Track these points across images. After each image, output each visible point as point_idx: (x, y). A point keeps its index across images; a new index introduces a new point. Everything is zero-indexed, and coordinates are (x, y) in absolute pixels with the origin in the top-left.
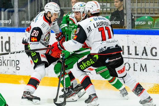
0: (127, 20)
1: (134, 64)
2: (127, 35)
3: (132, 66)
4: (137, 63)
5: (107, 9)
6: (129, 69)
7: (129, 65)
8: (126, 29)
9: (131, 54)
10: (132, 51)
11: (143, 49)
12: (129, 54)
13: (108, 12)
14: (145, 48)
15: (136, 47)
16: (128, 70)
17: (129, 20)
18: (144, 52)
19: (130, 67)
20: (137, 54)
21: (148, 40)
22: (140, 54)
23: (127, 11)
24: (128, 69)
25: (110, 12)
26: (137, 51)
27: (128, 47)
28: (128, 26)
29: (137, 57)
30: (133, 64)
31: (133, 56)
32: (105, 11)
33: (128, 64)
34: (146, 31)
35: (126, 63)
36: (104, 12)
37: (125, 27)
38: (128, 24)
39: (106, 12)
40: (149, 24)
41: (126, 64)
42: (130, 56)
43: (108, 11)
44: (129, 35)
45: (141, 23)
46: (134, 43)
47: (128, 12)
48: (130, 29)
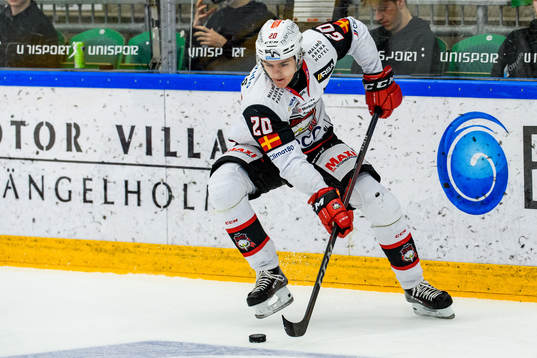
0: (160, 43)
1: (186, 186)
2: (160, 92)
3: (178, 193)
4: (194, 183)
5: (93, 7)
6: (169, 203)
7: (170, 190)
8: (158, 73)
9: (174, 154)
10: (179, 144)
11: (216, 136)
12: (169, 153)
13: (96, 14)
14: (220, 133)
15: (191, 132)
16: (165, 207)
17: (170, 42)
18: (219, 146)
19: (171, 197)
20: (193, 155)
21: (233, 107)
22: (206, 154)
23: (162, 12)
24: (165, 203)
25: (103, 14)
26: (195, 143)
27: (167, 131)
28: (164, 62)
29: (194, 162)
30: (183, 187)
31: (183, 158)
32: (88, 11)
33: (164, 188)
34: (224, 80)
35: (159, 183)
36: (84, 14)
37: (154, 64)
38: (164, 54)
39: (89, 14)
40: (234, 54)
41: (159, 187)
42: (172, 161)
43: (99, 11)
44: (167, 92)
45: (208, 53)
46: (184, 120)
47: (166, 16)
48: (173, 71)
